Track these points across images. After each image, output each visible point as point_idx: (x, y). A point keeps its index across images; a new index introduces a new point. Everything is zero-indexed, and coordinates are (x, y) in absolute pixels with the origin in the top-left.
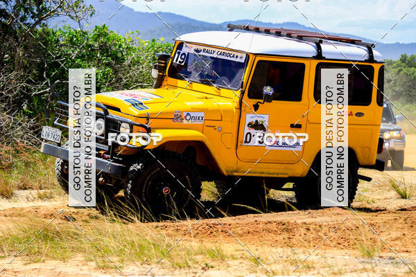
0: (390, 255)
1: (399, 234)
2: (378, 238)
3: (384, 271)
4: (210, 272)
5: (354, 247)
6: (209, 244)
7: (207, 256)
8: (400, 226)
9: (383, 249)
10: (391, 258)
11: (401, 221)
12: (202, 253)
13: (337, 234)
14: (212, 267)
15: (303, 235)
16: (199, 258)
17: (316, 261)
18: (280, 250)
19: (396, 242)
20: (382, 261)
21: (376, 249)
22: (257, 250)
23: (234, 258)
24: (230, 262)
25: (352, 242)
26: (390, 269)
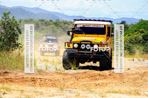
0: (70, 89)
1: (73, 82)
2: (66, 84)
3: (67, 95)
4: (6, 95)
5: (57, 87)
6: (6, 85)
7: (5, 89)
8: (73, 79)
9: (67, 87)
10: (70, 91)
11: (74, 78)
12: (3, 88)
13: (51, 82)
14: (6, 93)
15: (39, 82)
16: (2, 90)
17: (44, 92)
18: (31, 87)
19: (72, 85)
20: (67, 92)
21: (65, 88)
22: (23, 87)
23: (14, 90)
24: (13, 92)
25: (56, 85)
26: (69, 94)
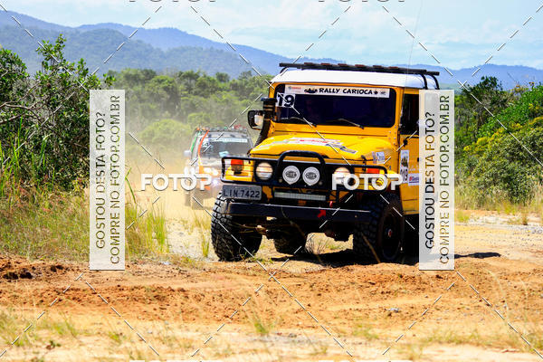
0: (290, 331)
1: (304, 304)
2: (277, 310)
3: (282, 352)
4: (57, 352)
5: (246, 320)
6: (55, 315)
7: (54, 331)
8: (305, 294)
9: (282, 323)
10: (291, 336)
11: (307, 287)
12: (47, 327)
13: (223, 304)
14: (59, 345)
15: (179, 304)
16: (43, 333)
17: (195, 339)
18: (149, 324)
19: (298, 315)
20: (282, 339)
21: (274, 324)
22: (118, 323)
23: (87, 333)
24: (84, 340)
25: (242, 314)
26: (286, 349)
